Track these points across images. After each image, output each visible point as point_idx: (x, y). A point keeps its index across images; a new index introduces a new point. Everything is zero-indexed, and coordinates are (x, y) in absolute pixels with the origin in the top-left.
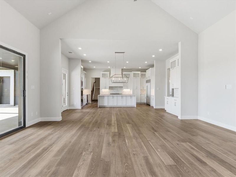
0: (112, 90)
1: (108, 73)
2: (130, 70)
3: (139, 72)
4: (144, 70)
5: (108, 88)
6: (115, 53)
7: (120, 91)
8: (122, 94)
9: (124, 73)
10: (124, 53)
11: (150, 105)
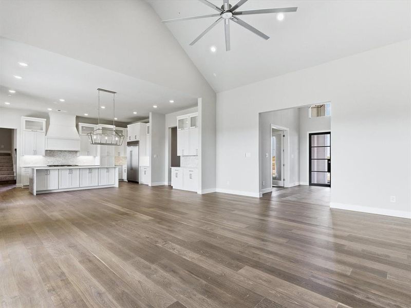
0: (52, 158)
1: (43, 121)
2: (95, 121)
3: (113, 127)
4: (123, 124)
5: (44, 153)
6: (99, 89)
7: (72, 160)
8: (78, 166)
9: (81, 125)
10: (115, 93)
11: (137, 183)
